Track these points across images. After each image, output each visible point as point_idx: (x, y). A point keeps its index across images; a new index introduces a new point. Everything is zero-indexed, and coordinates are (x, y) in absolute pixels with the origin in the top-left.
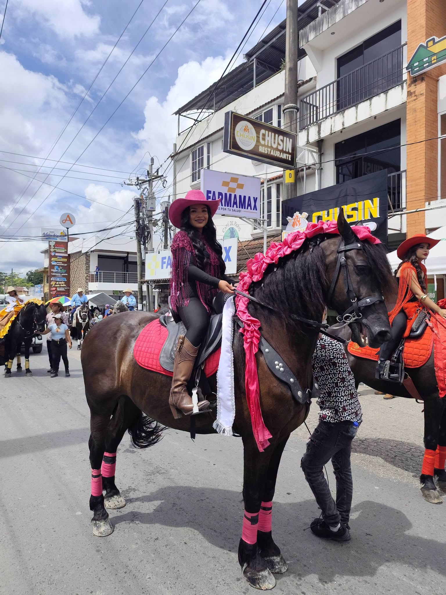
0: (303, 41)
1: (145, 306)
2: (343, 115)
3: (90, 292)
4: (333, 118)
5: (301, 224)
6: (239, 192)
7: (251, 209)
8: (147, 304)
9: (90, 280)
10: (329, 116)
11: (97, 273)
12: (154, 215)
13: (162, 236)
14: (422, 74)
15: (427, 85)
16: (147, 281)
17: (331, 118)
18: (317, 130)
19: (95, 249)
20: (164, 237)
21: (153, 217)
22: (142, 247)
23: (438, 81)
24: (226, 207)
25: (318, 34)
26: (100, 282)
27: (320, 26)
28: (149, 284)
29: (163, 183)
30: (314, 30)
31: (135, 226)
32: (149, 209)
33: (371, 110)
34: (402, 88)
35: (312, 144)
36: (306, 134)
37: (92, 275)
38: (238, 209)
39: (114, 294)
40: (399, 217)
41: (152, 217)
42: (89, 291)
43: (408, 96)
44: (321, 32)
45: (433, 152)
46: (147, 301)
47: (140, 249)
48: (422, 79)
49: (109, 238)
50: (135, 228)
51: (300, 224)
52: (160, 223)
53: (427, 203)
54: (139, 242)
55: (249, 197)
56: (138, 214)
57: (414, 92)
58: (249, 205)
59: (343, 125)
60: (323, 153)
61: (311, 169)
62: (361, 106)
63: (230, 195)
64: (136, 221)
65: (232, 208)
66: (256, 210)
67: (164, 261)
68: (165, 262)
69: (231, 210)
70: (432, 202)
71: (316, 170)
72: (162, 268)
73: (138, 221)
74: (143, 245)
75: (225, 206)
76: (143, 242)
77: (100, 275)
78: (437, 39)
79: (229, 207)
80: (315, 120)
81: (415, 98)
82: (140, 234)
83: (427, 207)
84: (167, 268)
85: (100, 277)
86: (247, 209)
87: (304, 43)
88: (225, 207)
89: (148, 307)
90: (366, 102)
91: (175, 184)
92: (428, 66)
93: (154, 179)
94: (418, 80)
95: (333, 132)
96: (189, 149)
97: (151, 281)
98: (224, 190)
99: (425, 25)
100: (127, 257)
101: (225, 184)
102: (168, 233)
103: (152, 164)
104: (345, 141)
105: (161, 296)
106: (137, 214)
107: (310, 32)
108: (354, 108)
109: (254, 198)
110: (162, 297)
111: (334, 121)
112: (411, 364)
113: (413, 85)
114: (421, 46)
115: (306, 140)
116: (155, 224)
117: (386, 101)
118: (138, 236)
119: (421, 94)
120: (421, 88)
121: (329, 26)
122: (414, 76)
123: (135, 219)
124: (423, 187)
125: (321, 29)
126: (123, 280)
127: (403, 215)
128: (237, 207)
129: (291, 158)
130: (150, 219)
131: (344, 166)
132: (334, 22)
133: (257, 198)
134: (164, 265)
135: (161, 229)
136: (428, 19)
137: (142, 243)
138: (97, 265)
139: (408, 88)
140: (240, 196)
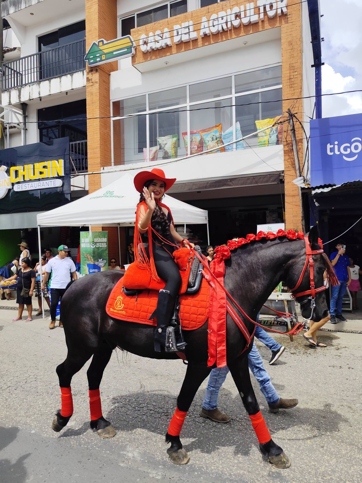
0: (4, 12)
2: (39, 85)
4: (31, 86)
10: (28, 84)
14: (96, 66)
15: (100, 76)
17: (30, 86)
18: (18, 94)
23: (110, 75)
25: (17, 10)
27: (19, 4)
30: (13, 5)
33: (61, 86)
34: (83, 75)
35: (15, 106)
36: (9, 95)
40: (83, 176)
43: (87, 81)
44: (20, 9)
45: (106, 129)
48: (97, 71)
53: (102, 168)
57: (91, 79)
59: (39, 94)
60: (27, 116)
61: (16, 128)
62: (54, 81)
70: (105, 168)
71: (22, 130)
78: (105, 42)
80: (16, 85)
81: (92, 84)
83: (102, 171)
87: (5, 15)
90: (57, 79)
92: (100, 61)
94: (94, 70)
95: (31, 98)
99: (98, 29)
104: (46, 108)
107: (11, 7)
108: (47, 82)
111: (32, 89)
112: (187, 326)
113: (90, 73)
114: (94, 44)
115: (8, 101)
117: (72, 81)
119: (96, 82)
120: (96, 77)
121: (26, 6)
122: (91, 67)
124: (99, 155)
125: (20, 6)
127: (86, 176)
131: (50, 130)
132: (31, 4)
136: (100, 25)
139: (87, 75)
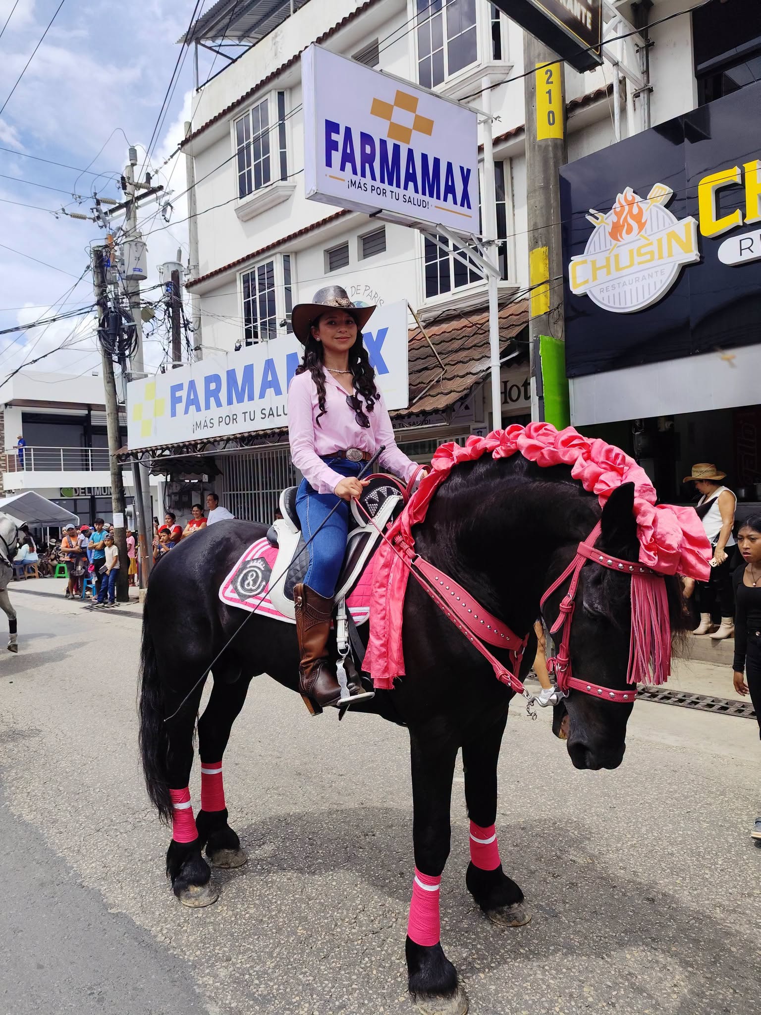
1: (131, 516)
3: (7, 494)
5: (648, 225)
6: (420, 144)
7: (455, 203)
8: (137, 513)
9: (5, 467)
11: (21, 450)
12: (144, 291)
13: (166, 342)
16: (132, 454)
19: (14, 400)
20: (171, 344)
21: (142, 296)
22: (117, 368)
24: (386, 186)
26: (29, 469)
28: (138, 459)
29: (164, 210)
31: (95, 318)
32: (130, 272)
37: (11, 456)
38: (420, 196)
39: (62, 495)
41: (138, 294)
42: (5, 491)
46: (137, 504)
47: (112, 373)
49: (35, 361)
50: (95, 324)
51: (641, 226)
52: (159, 314)
54: (108, 354)
55: (449, 165)
56: (102, 285)
58: (450, 189)
63: (397, 148)
64: (98, 303)
65: (401, 191)
66: (469, 207)
67: (178, 394)
68: (180, 397)
69: (401, 198)
72: (174, 414)
73: (101, 303)
74: (119, 362)
75: (382, 181)
76: (117, 355)
77: (28, 455)
79: (394, 188)
82: (108, 335)
84: (186, 412)
85: (29, 460)
86: (445, 200)
88: (382, 186)
89: (138, 519)
91: (193, 216)
93: (139, 198)
96: (228, 116)
97: (144, 451)
98: (379, 130)
100: (88, 416)
101: (380, 109)
102: (183, 337)
103: (132, 162)
105: (171, 491)
106: (99, 286)
109: (462, 168)
110: (173, 493)
116: (148, 315)
118: (105, 339)
123: (94, 299)
126: (82, 465)
128: (416, 191)
129: (593, 23)
130: (134, 299)
133: (469, 171)
134: (177, 405)
135: (164, 326)
137: (115, 358)
138: (20, 433)
140: (424, 157)
